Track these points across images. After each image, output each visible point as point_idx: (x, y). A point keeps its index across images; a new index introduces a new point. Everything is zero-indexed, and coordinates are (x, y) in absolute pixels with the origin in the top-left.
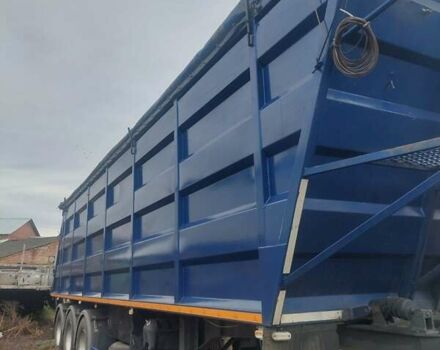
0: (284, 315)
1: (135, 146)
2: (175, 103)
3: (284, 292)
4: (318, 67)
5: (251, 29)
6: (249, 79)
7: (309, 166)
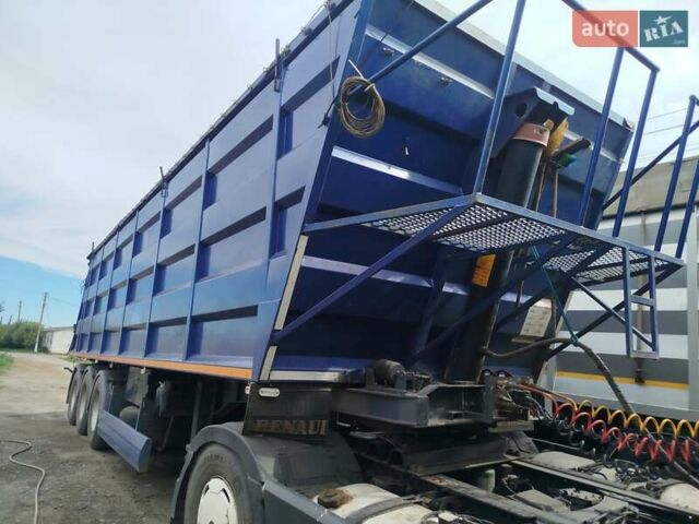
0: (274, 372)
1: (166, 188)
2: (207, 144)
3: (275, 348)
4: (325, 123)
5: (279, 73)
6: (271, 129)
7: (309, 223)
